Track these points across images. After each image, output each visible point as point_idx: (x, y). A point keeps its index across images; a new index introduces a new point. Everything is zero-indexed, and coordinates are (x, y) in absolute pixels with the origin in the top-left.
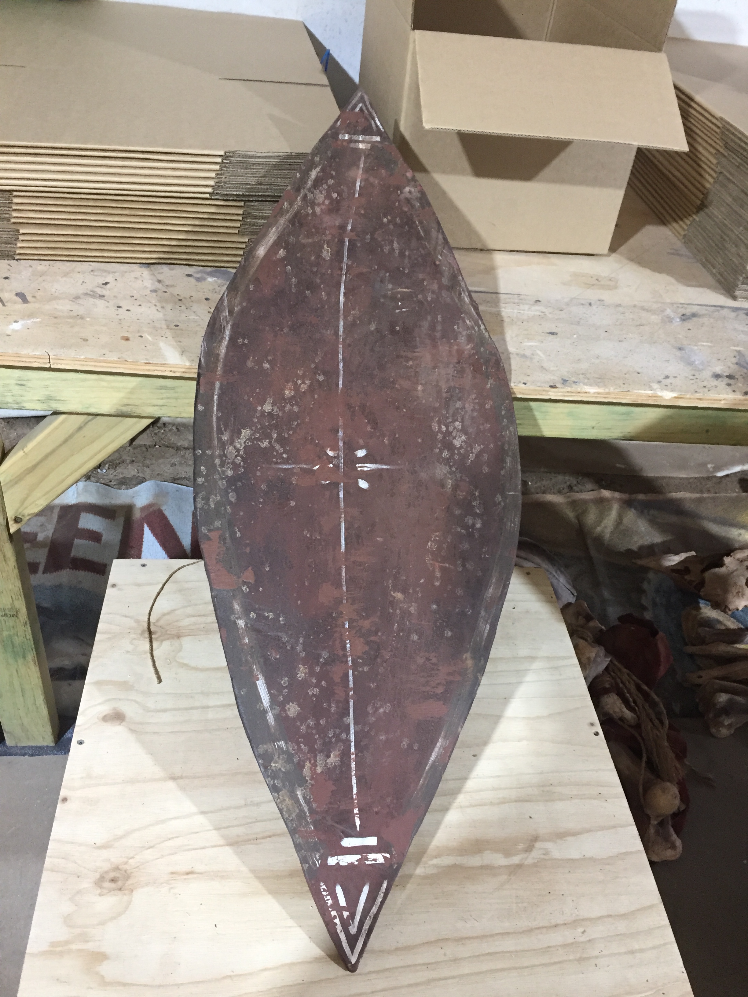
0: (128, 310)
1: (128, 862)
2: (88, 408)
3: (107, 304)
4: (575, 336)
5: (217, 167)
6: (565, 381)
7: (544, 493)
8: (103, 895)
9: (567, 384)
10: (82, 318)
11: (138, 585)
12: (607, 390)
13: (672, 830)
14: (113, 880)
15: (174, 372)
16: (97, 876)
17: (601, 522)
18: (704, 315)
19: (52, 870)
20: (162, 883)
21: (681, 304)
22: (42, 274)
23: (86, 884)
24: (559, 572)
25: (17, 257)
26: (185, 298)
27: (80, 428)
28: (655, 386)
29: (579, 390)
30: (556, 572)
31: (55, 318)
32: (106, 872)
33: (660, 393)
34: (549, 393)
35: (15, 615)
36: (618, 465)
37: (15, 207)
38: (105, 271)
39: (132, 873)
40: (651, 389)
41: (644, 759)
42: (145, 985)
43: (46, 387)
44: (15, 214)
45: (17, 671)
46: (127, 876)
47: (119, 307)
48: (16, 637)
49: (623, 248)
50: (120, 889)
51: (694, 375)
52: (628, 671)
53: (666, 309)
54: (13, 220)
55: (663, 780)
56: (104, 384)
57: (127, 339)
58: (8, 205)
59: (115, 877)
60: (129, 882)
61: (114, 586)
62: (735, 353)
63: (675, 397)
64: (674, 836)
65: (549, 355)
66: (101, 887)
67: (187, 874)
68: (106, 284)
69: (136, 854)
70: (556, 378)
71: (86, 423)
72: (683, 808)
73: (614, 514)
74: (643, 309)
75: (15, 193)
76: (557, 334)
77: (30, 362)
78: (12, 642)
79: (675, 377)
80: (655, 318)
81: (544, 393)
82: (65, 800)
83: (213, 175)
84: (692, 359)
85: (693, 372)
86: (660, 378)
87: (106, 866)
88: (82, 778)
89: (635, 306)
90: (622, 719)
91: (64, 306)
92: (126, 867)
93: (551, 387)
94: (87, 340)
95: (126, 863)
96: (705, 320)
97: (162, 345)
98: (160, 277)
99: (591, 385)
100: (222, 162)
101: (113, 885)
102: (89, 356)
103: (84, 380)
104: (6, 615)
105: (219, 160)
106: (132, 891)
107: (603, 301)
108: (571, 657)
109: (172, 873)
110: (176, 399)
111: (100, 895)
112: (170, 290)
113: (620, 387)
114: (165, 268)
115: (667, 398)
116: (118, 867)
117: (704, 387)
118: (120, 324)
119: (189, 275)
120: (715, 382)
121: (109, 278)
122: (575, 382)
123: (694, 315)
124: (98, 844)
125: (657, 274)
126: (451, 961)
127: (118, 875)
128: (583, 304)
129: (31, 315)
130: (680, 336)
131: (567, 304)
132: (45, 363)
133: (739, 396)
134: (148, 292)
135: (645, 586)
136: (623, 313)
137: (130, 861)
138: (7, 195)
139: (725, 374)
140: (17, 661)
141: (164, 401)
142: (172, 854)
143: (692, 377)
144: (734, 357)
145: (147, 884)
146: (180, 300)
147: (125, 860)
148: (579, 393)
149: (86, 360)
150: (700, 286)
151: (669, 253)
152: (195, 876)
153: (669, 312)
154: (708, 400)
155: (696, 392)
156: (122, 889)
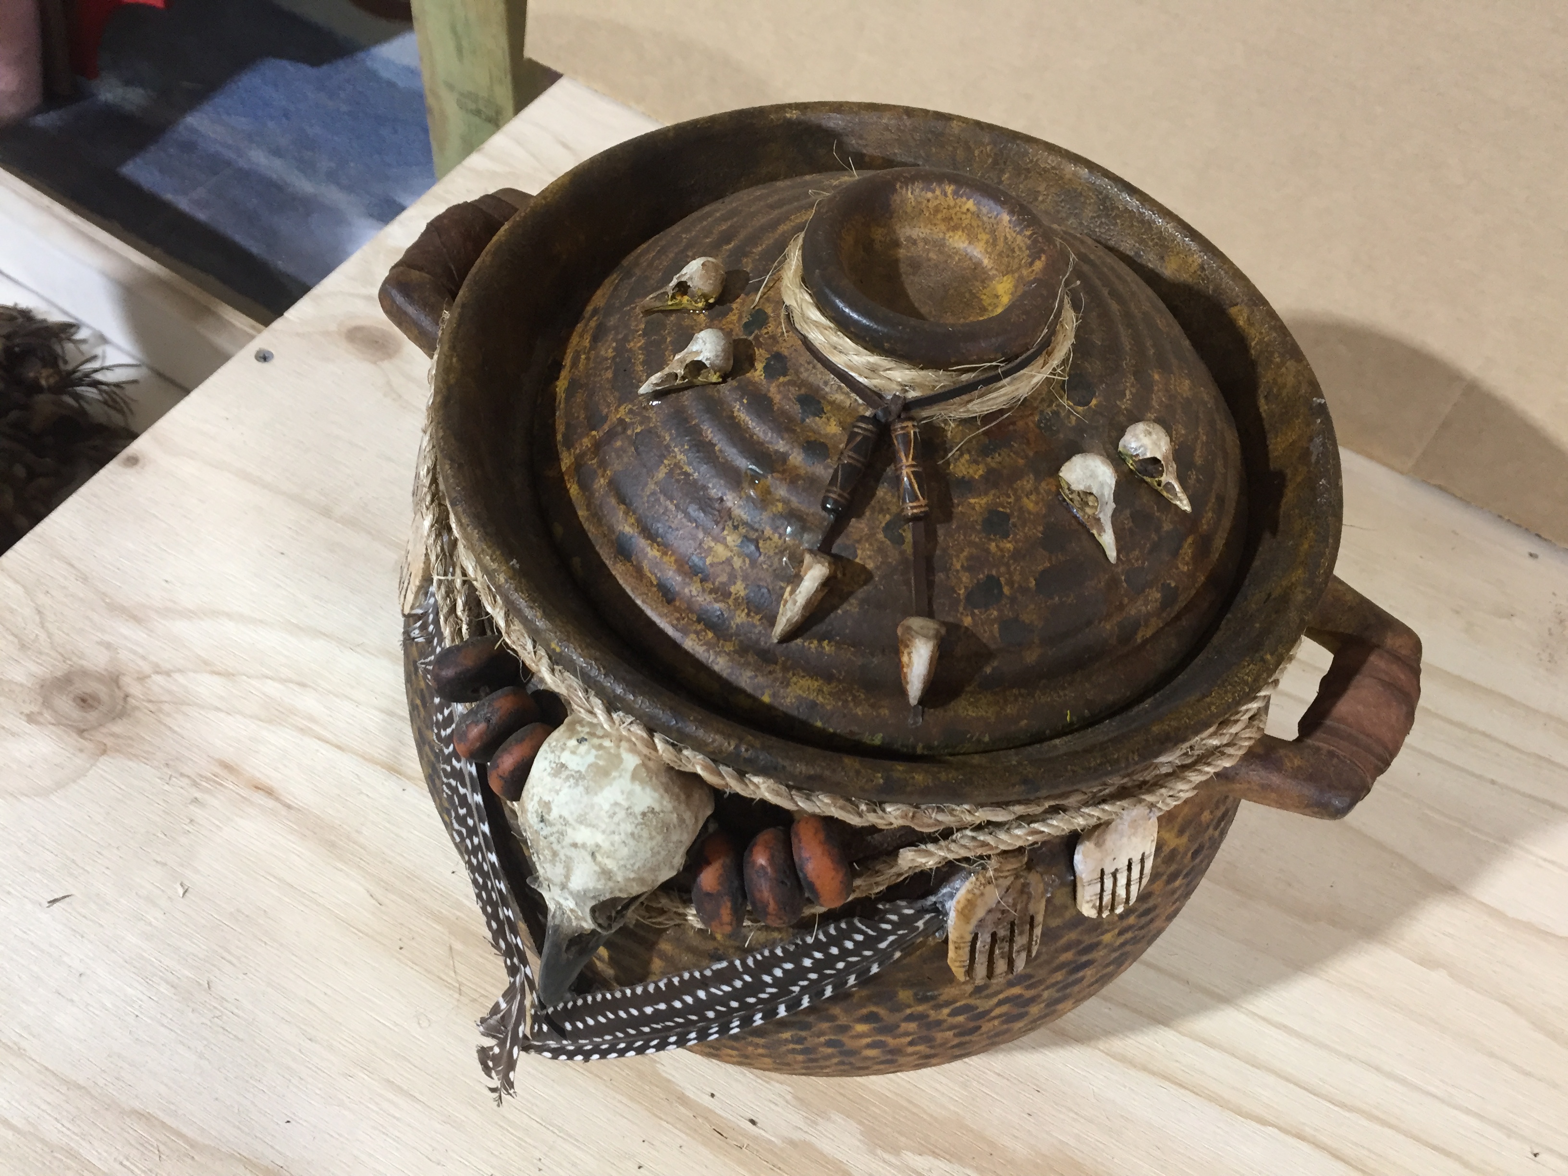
1: (149, 676)
8: (37, 723)
14: (85, 701)
16: (61, 670)
20: (183, 776)
23: (22, 674)
32: (85, 673)
39: (136, 708)
46: (121, 710)
50: (81, 732)
59: (94, 697)
60: (117, 728)
66: (46, 703)
67: (259, 789)
69: (180, 671)
82: (133, 461)
87: (97, 660)
92: (135, 689)
95: (142, 678)
101: (75, 713)
106: (104, 752)
109: (226, 766)
111: (31, 718)
116: (118, 677)
124: (119, 598)
127: (103, 695)
142: (258, 718)
145: (148, 757)
147: (146, 668)
156: (86, 734)
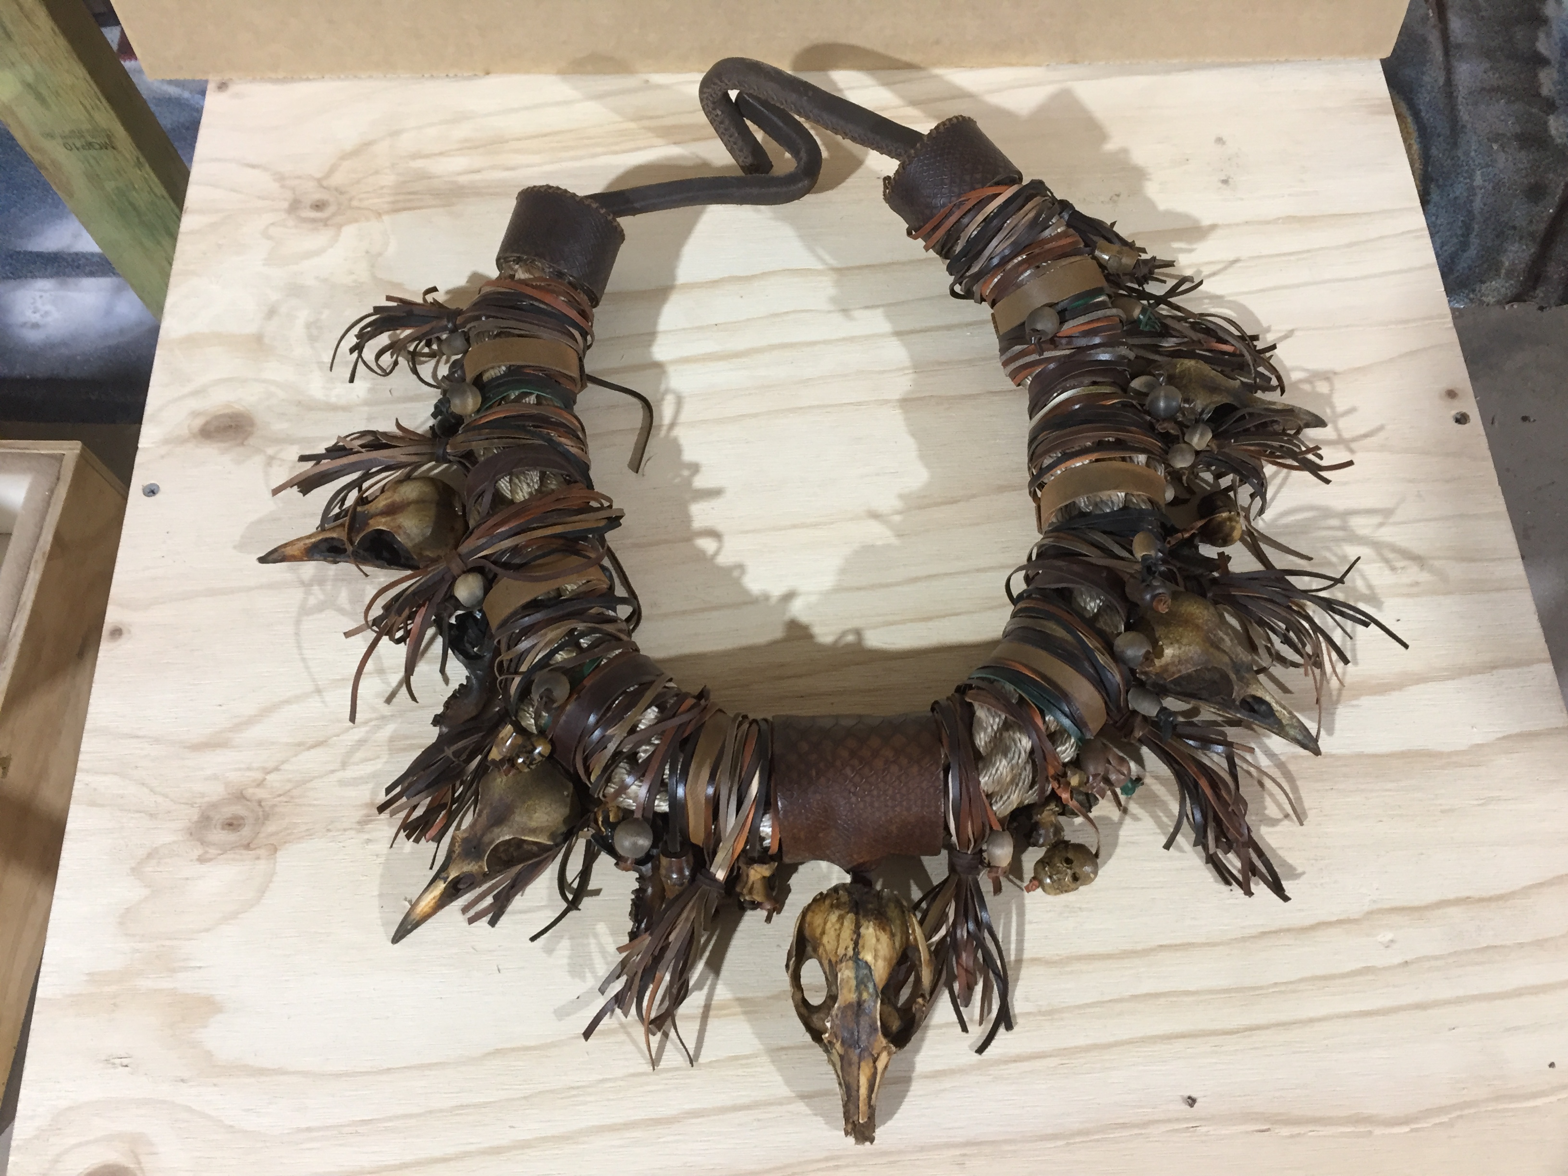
1: (265, 779)
8: (210, 860)
14: (232, 825)
16: (194, 814)
19: (93, 804)
23: (169, 835)
32: (214, 806)
35: (109, 144)
39: (275, 806)
46: (263, 814)
50: (247, 847)
59: (236, 817)
60: (271, 827)
61: (222, 86)
66: (203, 843)
69: (283, 762)
82: (117, 632)
87: (216, 791)
92: (261, 793)
95: (260, 784)
101: (231, 837)
104: (90, 145)
106: (276, 850)
111: (202, 860)
116: (242, 793)
127: (241, 812)
137: (269, 777)
145: (310, 834)
147: (259, 775)
156: (252, 846)
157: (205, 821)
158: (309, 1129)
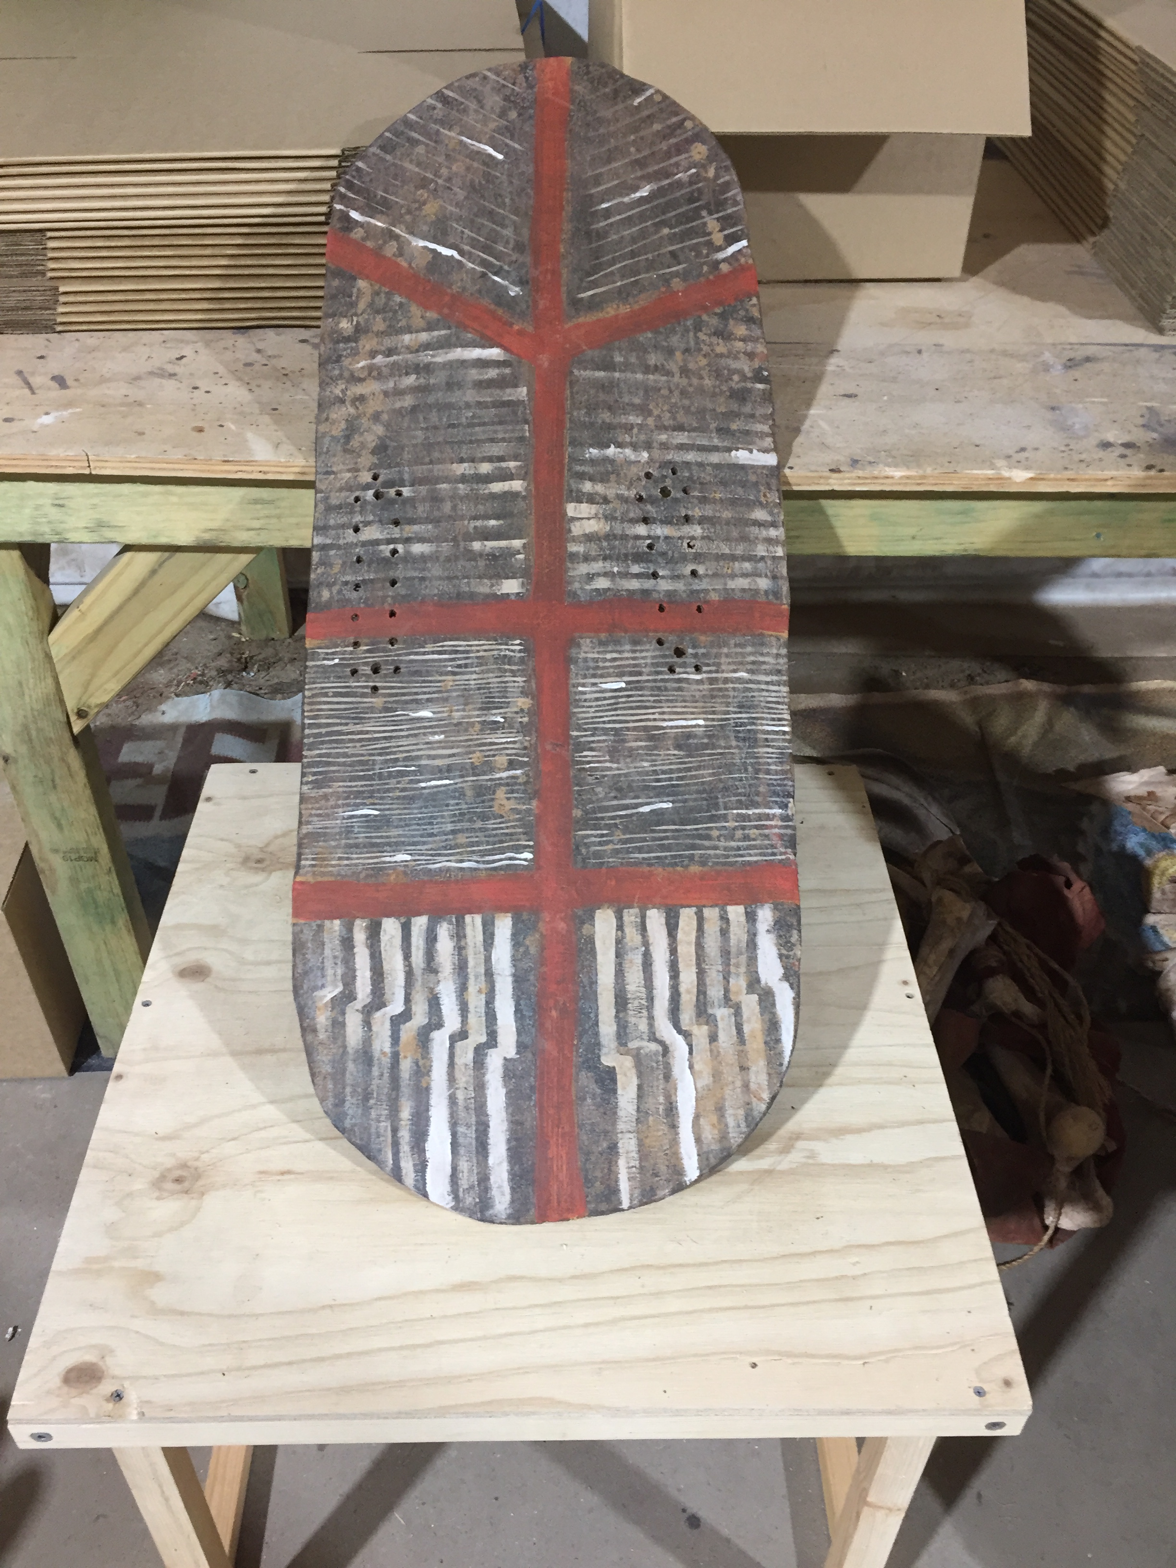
0: (208, 392)
2: (155, 537)
3: (179, 385)
4: (885, 398)
5: (333, 174)
6: (855, 463)
7: (927, 687)
9: (859, 466)
10: (140, 404)
11: (244, 798)
12: (921, 472)
13: (1097, 1184)
14: (178, 1180)
15: (265, 473)
16: (157, 1174)
17: (1017, 729)
18: (1102, 360)
19: (95, 1167)
20: (246, 1185)
21: (1071, 344)
22: (94, 349)
23: (139, 1185)
24: (930, 799)
25: (59, 328)
26: (293, 372)
27: (153, 572)
28: (1000, 463)
29: (876, 473)
30: (926, 799)
31: (103, 406)
32: (169, 1170)
33: (1006, 473)
34: (831, 481)
35: (94, 859)
36: (1052, 642)
37: (51, 255)
38: (182, 341)
40: (992, 467)
41: (1049, 1071)
42: (210, 1315)
43: (94, 507)
44: (52, 265)
45: (105, 943)
46: (197, 1175)
47: (196, 388)
48: (99, 893)
49: (993, 269)
50: (186, 1192)
51: (1067, 445)
52: (1028, 941)
53: (1043, 353)
54: (50, 274)
55: (1078, 1104)
56: (174, 499)
57: (200, 430)
58: (41, 252)
59: (181, 1177)
61: (209, 799)
62: (1145, 411)
63: (1032, 479)
64: (1100, 1192)
65: (838, 427)
66: (160, 1189)
67: (283, 1173)
68: (182, 357)
69: (213, 1148)
70: (842, 459)
71: (161, 564)
72: (1112, 1146)
73: (1040, 716)
74: (1005, 354)
75: (49, 234)
76: (856, 396)
77: (62, 467)
78: (94, 899)
79: (1037, 449)
80: (1020, 367)
81: (822, 481)
82: (119, 1076)
83: (327, 186)
84: (1069, 423)
85: (1067, 441)
86: (1011, 452)
87: (170, 1162)
88: (145, 1050)
89: (992, 351)
90: (1017, 1014)
91: (117, 391)
92: (197, 1164)
93: (832, 470)
94: (143, 434)
95: (197, 1159)
96: (1106, 366)
97: (249, 435)
98: (260, 346)
99: (896, 466)
100: (340, 166)
101: (177, 1187)
102: (143, 454)
103: (145, 495)
104: (80, 858)
105: (335, 163)
106: (203, 1194)
107: (942, 345)
108: (882, 890)
109: (262, 1172)
110: (279, 517)
111: (158, 1199)
112: (274, 361)
113: (942, 466)
114: (270, 333)
115: (1018, 480)
117: (1081, 461)
118: (193, 410)
119: (303, 341)
120: (1101, 454)
121: (187, 351)
122: (870, 463)
123: (1088, 359)
124: (161, 1134)
125: (1039, 304)
126: (651, 1294)
127: (184, 1174)
128: (908, 353)
129: (69, 404)
130: (1058, 391)
131: (882, 354)
132: (84, 468)
133: (1137, 473)
134: (240, 366)
135: (1085, 824)
136: (971, 361)
138: (38, 236)
139: (1120, 442)
140: (104, 930)
141: (262, 521)
142: (262, 1148)
143: (1063, 448)
144: (1142, 416)
145: (224, 1186)
146: (286, 375)
147: (196, 1155)
148: (876, 478)
149: (139, 459)
150: (1109, 317)
151: (1069, 273)
152: (292, 1176)
153: (1047, 356)
154: (1086, 480)
155: (1066, 468)
156: (189, 1192)
157: (163, 1178)
158: (210, 1345)
